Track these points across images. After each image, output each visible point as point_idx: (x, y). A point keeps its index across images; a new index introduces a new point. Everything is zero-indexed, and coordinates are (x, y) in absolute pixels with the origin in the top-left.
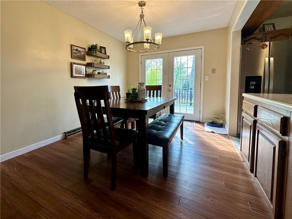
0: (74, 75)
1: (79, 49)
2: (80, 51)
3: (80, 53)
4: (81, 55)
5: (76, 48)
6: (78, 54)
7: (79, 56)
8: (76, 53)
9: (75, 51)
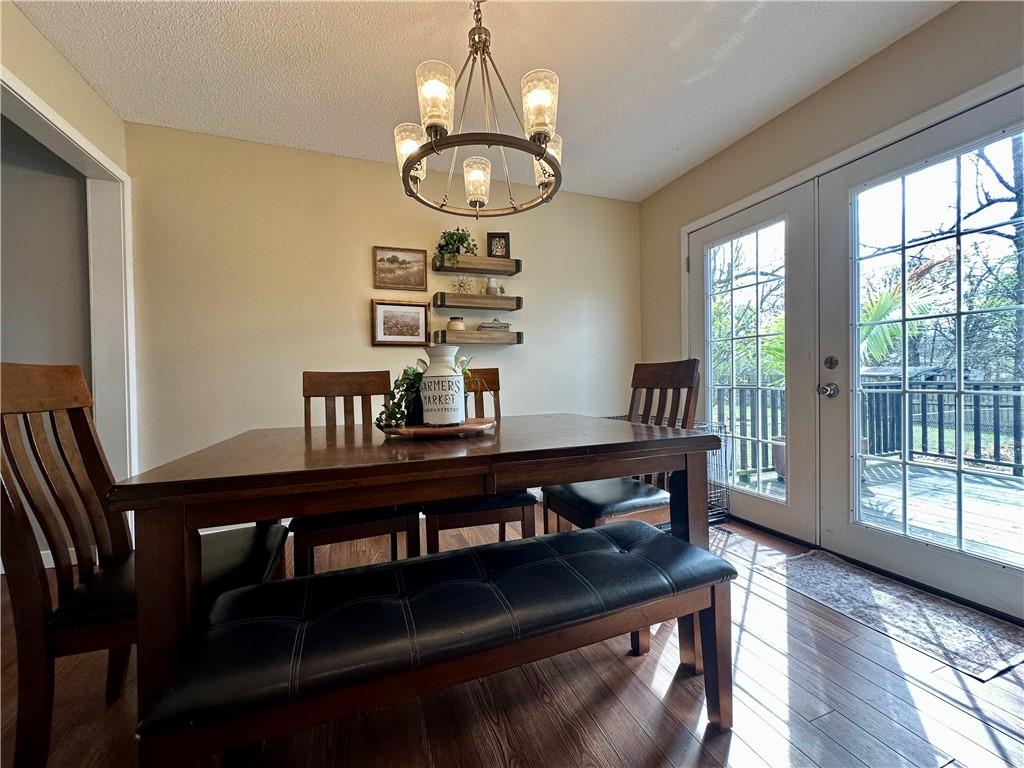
0: (381, 337)
1: (401, 256)
2: (404, 262)
3: (405, 269)
4: (409, 274)
5: (390, 255)
6: (399, 272)
7: (400, 276)
8: (391, 271)
9: (387, 265)
